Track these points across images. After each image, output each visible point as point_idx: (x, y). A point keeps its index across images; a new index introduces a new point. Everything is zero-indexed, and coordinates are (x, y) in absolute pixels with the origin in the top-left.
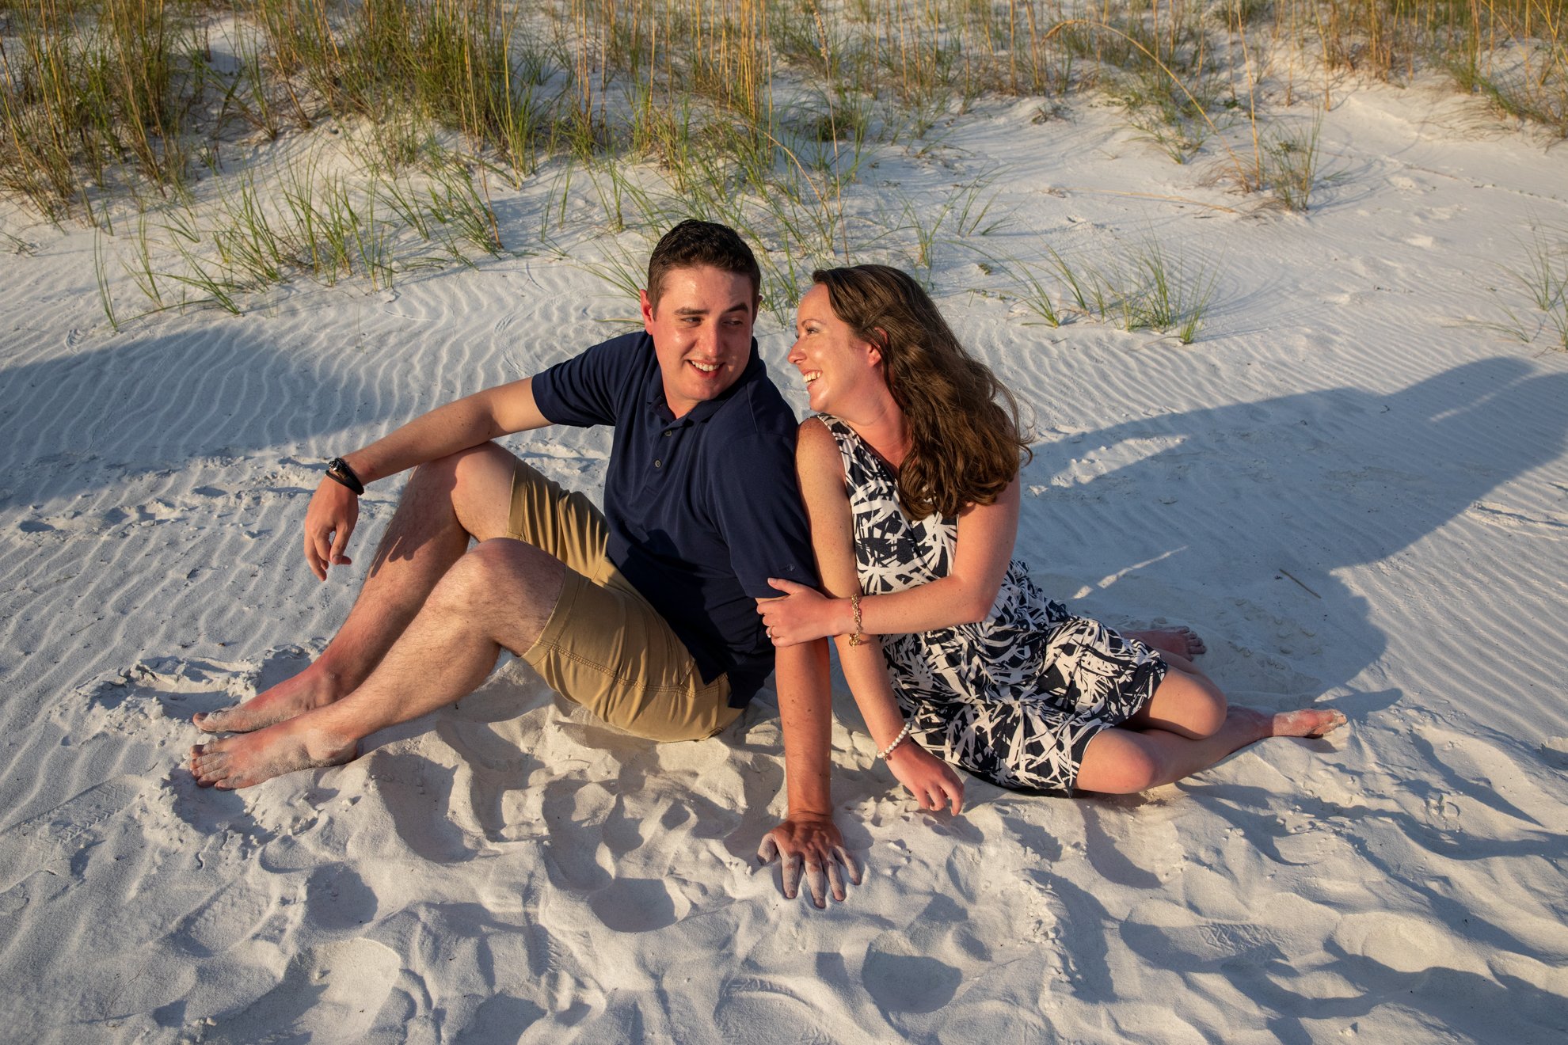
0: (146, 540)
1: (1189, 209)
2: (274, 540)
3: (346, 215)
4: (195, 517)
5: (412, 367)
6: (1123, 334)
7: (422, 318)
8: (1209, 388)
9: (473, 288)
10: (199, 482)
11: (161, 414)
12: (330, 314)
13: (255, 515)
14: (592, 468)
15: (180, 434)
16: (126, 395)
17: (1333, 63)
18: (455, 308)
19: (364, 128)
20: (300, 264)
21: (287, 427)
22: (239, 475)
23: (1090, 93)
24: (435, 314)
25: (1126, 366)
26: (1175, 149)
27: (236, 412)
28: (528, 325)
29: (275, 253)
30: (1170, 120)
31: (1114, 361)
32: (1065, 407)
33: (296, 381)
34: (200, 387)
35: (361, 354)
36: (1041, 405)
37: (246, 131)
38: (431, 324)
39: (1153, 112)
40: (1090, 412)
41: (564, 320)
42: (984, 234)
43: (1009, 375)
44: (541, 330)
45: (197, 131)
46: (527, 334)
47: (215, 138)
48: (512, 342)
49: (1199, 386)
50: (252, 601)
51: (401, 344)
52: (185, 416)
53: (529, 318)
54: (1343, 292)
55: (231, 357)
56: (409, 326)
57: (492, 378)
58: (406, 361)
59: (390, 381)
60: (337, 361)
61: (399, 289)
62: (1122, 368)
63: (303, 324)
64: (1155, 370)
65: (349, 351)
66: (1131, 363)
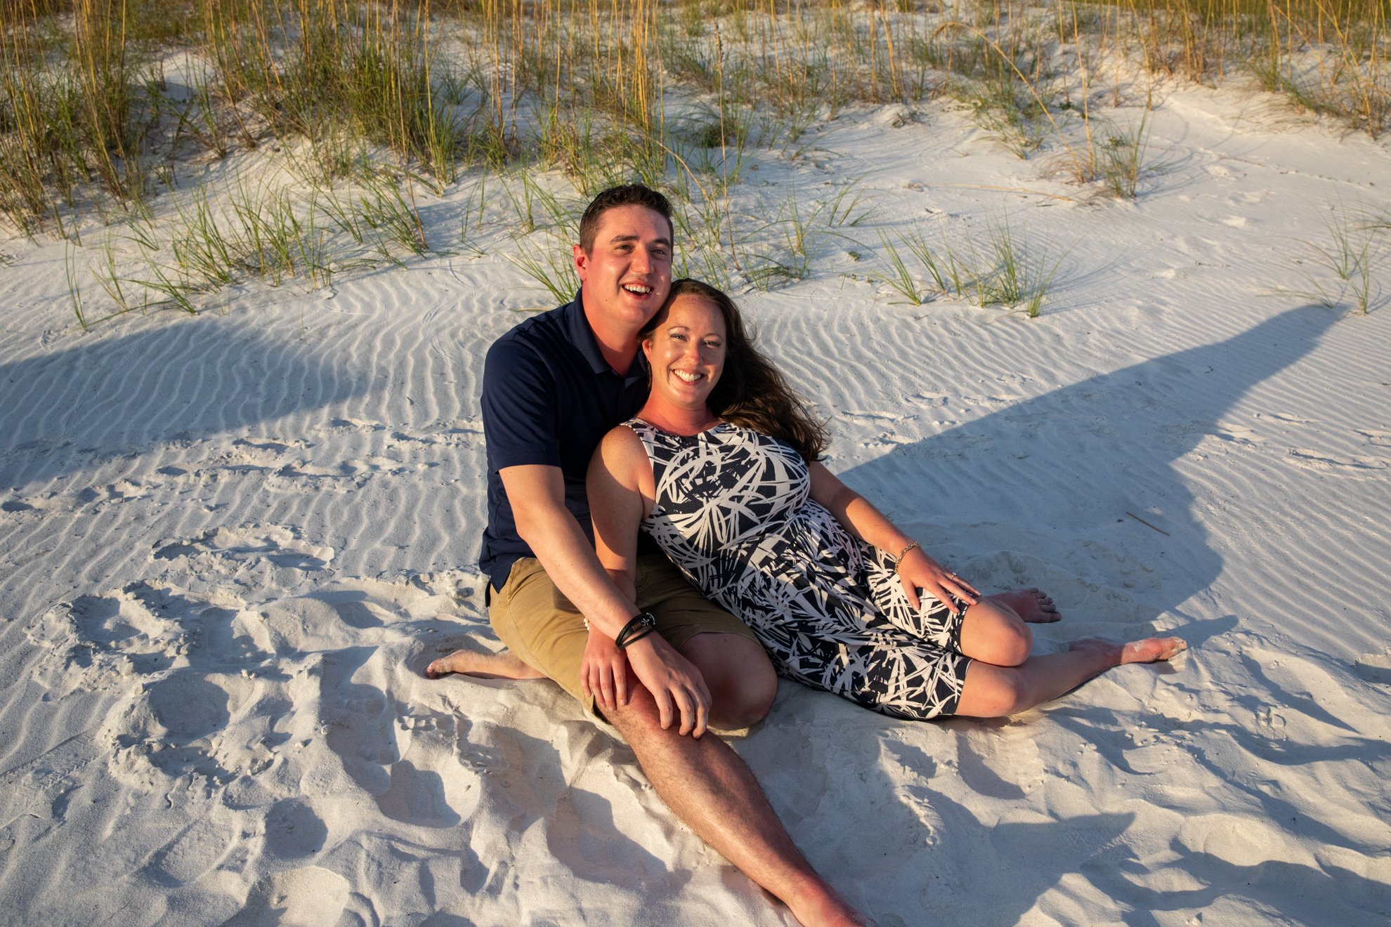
0: (115, 516)
1: (1032, 198)
2: (230, 512)
3: (289, 223)
4: (158, 494)
5: (350, 355)
6: (977, 310)
7: (358, 312)
8: (1054, 355)
9: (403, 285)
10: (162, 463)
11: (127, 403)
12: (276, 310)
13: (212, 490)
15: (144, 421)
16: (95, 388)
17: (1153, 68)
18: (387, 304)
19: (303, 147)
20: (249, 267)
21: (239, 412)
22: (197, 455)
23: (942, 99)
24: (369, 307)
25: (981, 338)
26: (1019, 147)
27: (194, 399)
28: (452, 316)
29: (226, 258)
30: (1013, 121)
31: (970, 334)
32: (928, 376)
33: (247, 372)
34: (162, 378)
35: (305, 346)
36: (906, 374)
37: (198, 152)
38: (366, 318)
39: (997, 114)
40: (949, 380)
41: (484, 310)
42: (853, 225)
43: (878, 348)
44: (464, 320)
45: (154, 152)
46: (451, 324)
47: (171, 158)
48: (438, 331)
49: (1045, 354)
51: (340, 335)
52: (148, 405)
53: (453, 309)
54: (1169, 267)
55: (189, 351)
56: (346, 320)
57: (421, 363)
58: (344, 350)
59: (331, 369)
60: (284, 353)
61: (336, 288)
62: (977, 340)
63: (252, 320)
64: (1007, 341)
65: (293, 342)
66: (985, 335)
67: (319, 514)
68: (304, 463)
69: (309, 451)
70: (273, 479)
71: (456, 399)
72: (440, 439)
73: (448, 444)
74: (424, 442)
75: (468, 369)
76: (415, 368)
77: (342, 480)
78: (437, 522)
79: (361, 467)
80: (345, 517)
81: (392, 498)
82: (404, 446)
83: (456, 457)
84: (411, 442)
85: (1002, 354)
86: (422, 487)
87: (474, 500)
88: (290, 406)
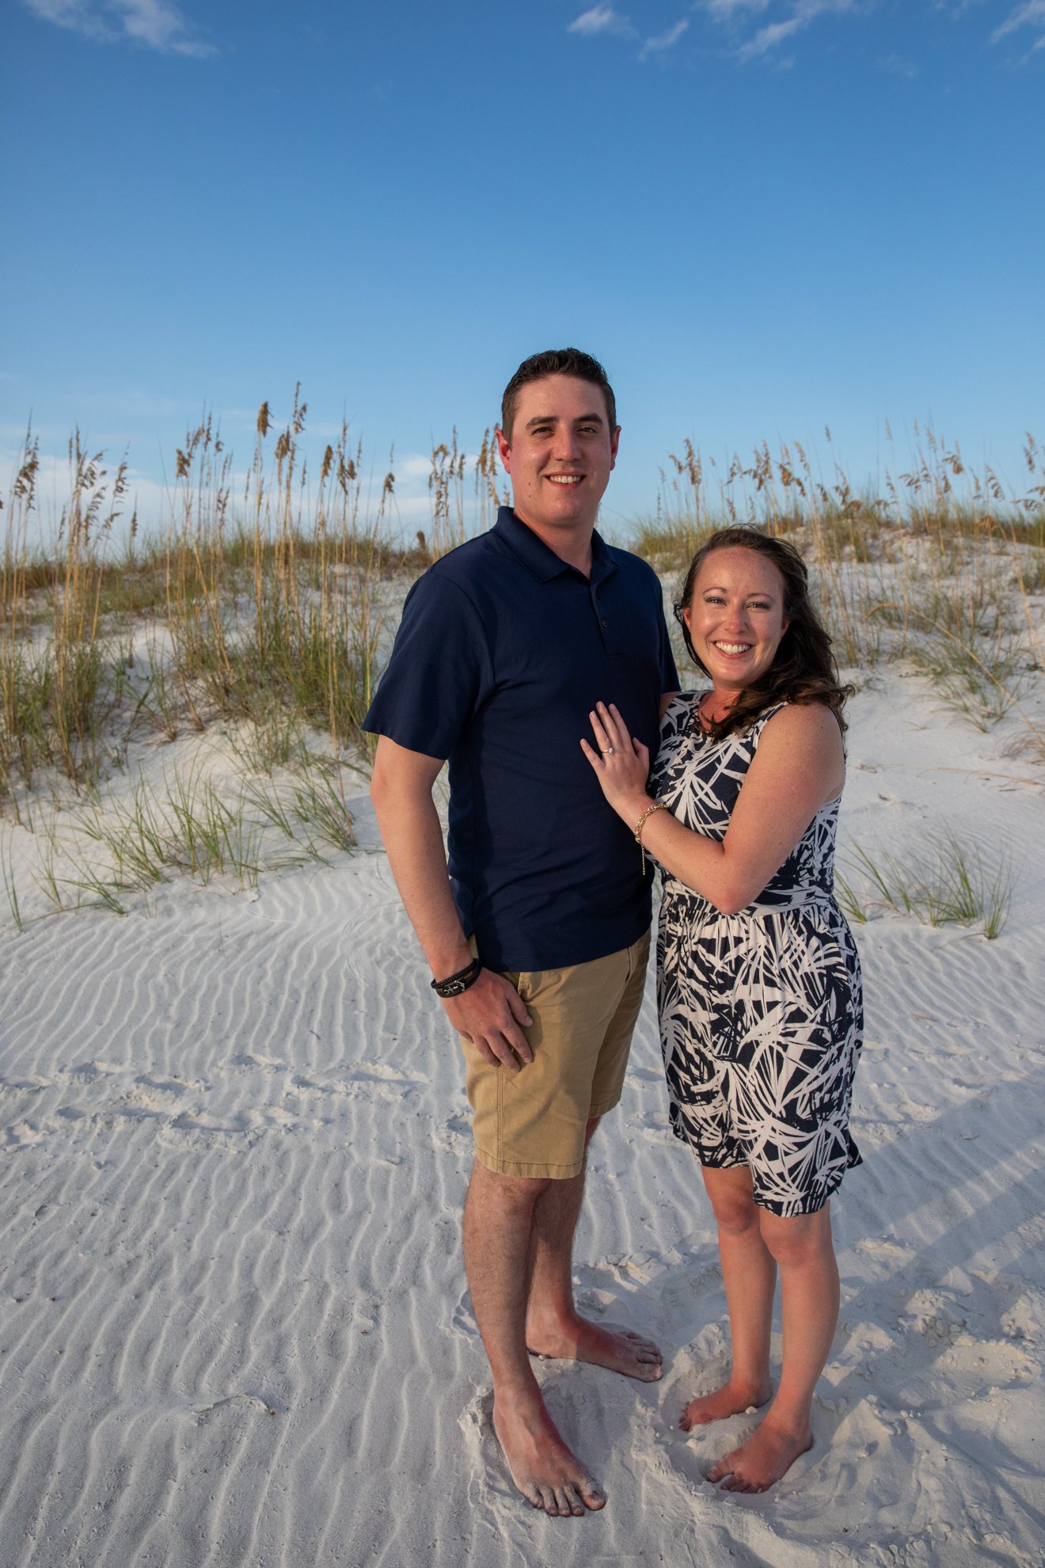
0: (8, 1168)
1: (995, 782)
2: (118, 1171)
3: (224, 815)
4: (54, 1140)
5: (265, 973)
6: (929, 930)
7: (279, 920)
8: (1013, 990)
9: (328, 887)
10: (63, 1101)
11: (44, 1022)
12: (200, 914)
13: (106, 1141)
14: (414, 1093)
15: (55, 1045)
16: (18, 1000)
18: (310, 911)
19: (246, 731)
20: (179, 864)
21: (147, 1040)
22: (99, 1093)
23: (900, 663)
24: (291, 914)
25: (933, 968)
26: (979, 719)
27: (106, 1022)
28: (372, 927)
29: (159, 853)
30: (973, 688)
31: (919, 961)
33: (162, 988)
34: (81, 991)
35: (222, 959)
37: (152, 733)
38: (287, 927)
39: (957, 681)
44: (383, 934)
45: (113, 734)
46: (370, 938)
47: (126, 740)
48: (356, 945)
49: (1003, 989)
50: (89, 1246)
51: (258, 947)
52: (63, 1025)
53: (374, 920)
55: (110, 960)
56: (267, 928)
57: (334, 986)
58: (260, 966)
59: (244, 989)
60: (201, 966)
61: (262, 888)
62: (928, 969)
63: (176, 925)
64: (960, 970)
65: (212, 954)
66: (937, 963)
67: (206, 1181)
68: (200, 1111)
69: (207, 1096)
70: (167, 1131)
71: (364, 1034)
72: (340, 1087)
73: (348, 1094)
74: (323, 1090)
75: (381, 996)
76: (328, 990)
77: (235, 1135)
78: (324, 1200)
79: (257, 1119)
80: (231, 1187)
81: (281, 1164)
82: (304, 1095)
83: (354, 1111)
84: (311, 1089)
85: (953, 989)
86: (315, 1149)
87: (365, 1172)
88: (197, 1035)
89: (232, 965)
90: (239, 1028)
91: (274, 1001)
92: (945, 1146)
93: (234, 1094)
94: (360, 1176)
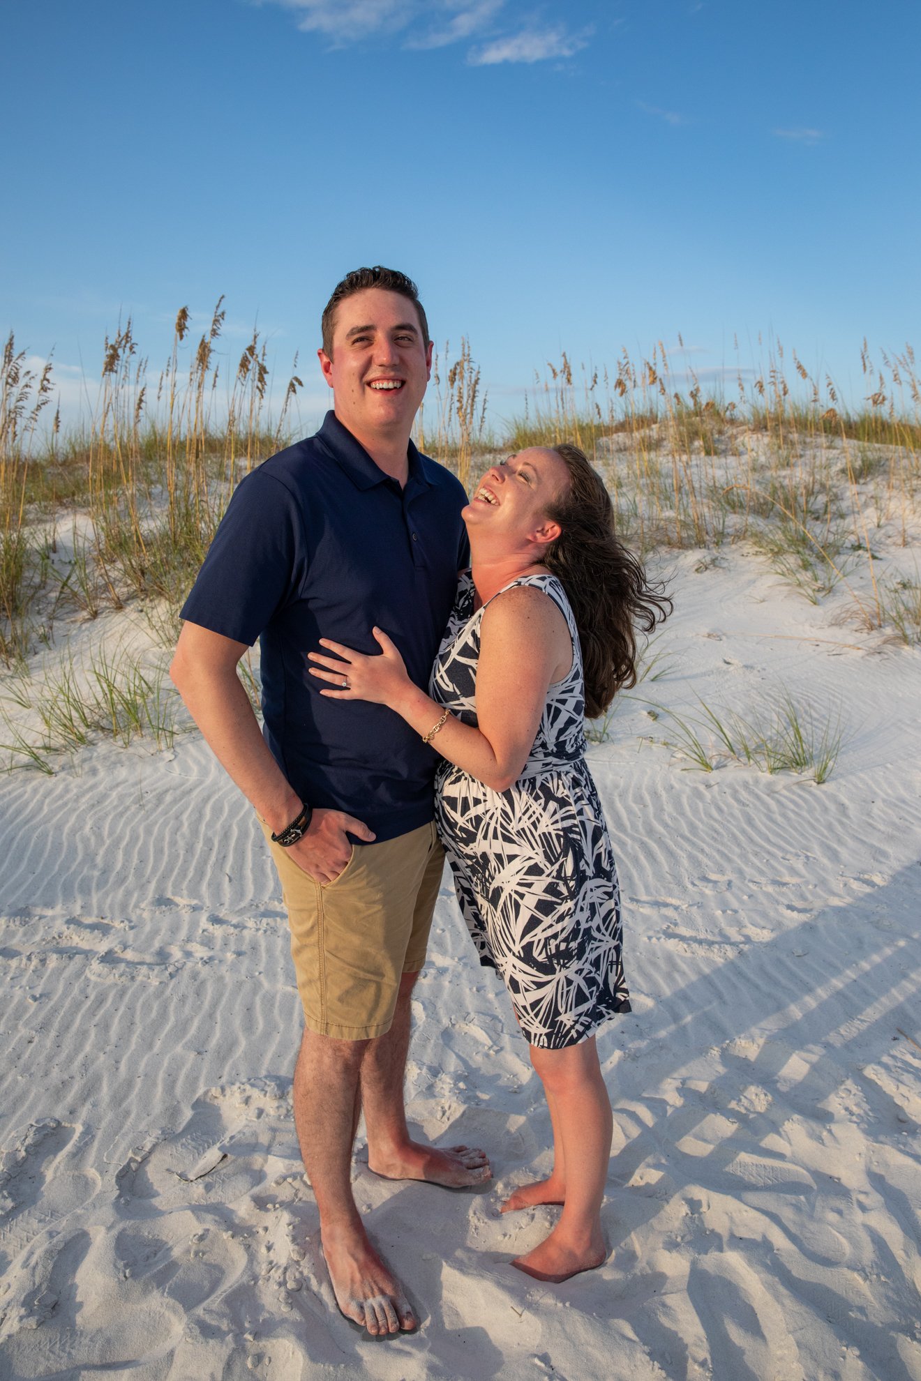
1: (823, 647)
2: (52, 1003)
3: (143, 685)
5: (181, 824)
6: (766, 776)
7: (193, 777)
8: (838, 828)
12: (122, 773)
13: (40, 977)
19: (162, 608)
20: (103, 729)
22: (33, 934)
23: (740, 544)
24: (205, 771)
25: (769, 809)
26: (810, 592)
27: (38, 871)
29: (84, 719)
30: (806, 566)
31: (758, 804)
32: (715, 854)
33: (89, 839)
34: (15, 845)
35: (143, 812)
36: (695, 853)
37: (75, 611)
38: (201, 782)
39: (792, 560)
40: (736, 858)
42: (653, 680)
43: (669, 822)
45: (39, 613)
47: (52, 618)
49: (830, 827)
50: (26, 1070)
51: (175, 801)
55: (42, 816)
56: (182, 784)
58: (177, 818)
59: (163, 839)
60: (124, 819)
61: (178, 749)
62: (765, 811)
63: (101, 783)
64: (793, 811)
65: (133, 808)
66: (773, 805)
67: (131, 1008)
68: (125, 948)
69: (131, 934)
70: (96, 966)
71: (271, 876)
72: (251, 923)
73: (258, 930)
74: (235, 926)
76: (238, 839)
77: (157, 969)
78: (237, 1022)
79: (176, 953)
80: (154, 1014)
81: (199, 993)
82: (218, 931)
83: (263, 944)
84: (224, 926)
85: (788, 827)
86: (228, 978)
87: (273, 997)
88: (122, 880)
89: (152, 818)
90: (159, 874)
91: (190, 849)
92: (779, 961)
93: (155, 932)
94: (269, 1001)
